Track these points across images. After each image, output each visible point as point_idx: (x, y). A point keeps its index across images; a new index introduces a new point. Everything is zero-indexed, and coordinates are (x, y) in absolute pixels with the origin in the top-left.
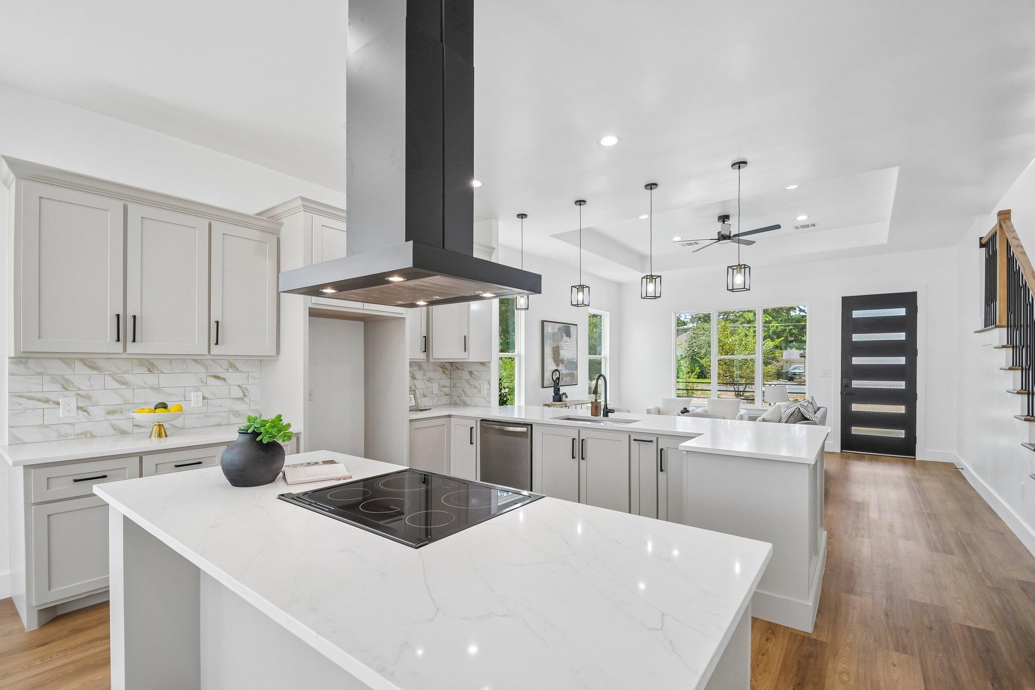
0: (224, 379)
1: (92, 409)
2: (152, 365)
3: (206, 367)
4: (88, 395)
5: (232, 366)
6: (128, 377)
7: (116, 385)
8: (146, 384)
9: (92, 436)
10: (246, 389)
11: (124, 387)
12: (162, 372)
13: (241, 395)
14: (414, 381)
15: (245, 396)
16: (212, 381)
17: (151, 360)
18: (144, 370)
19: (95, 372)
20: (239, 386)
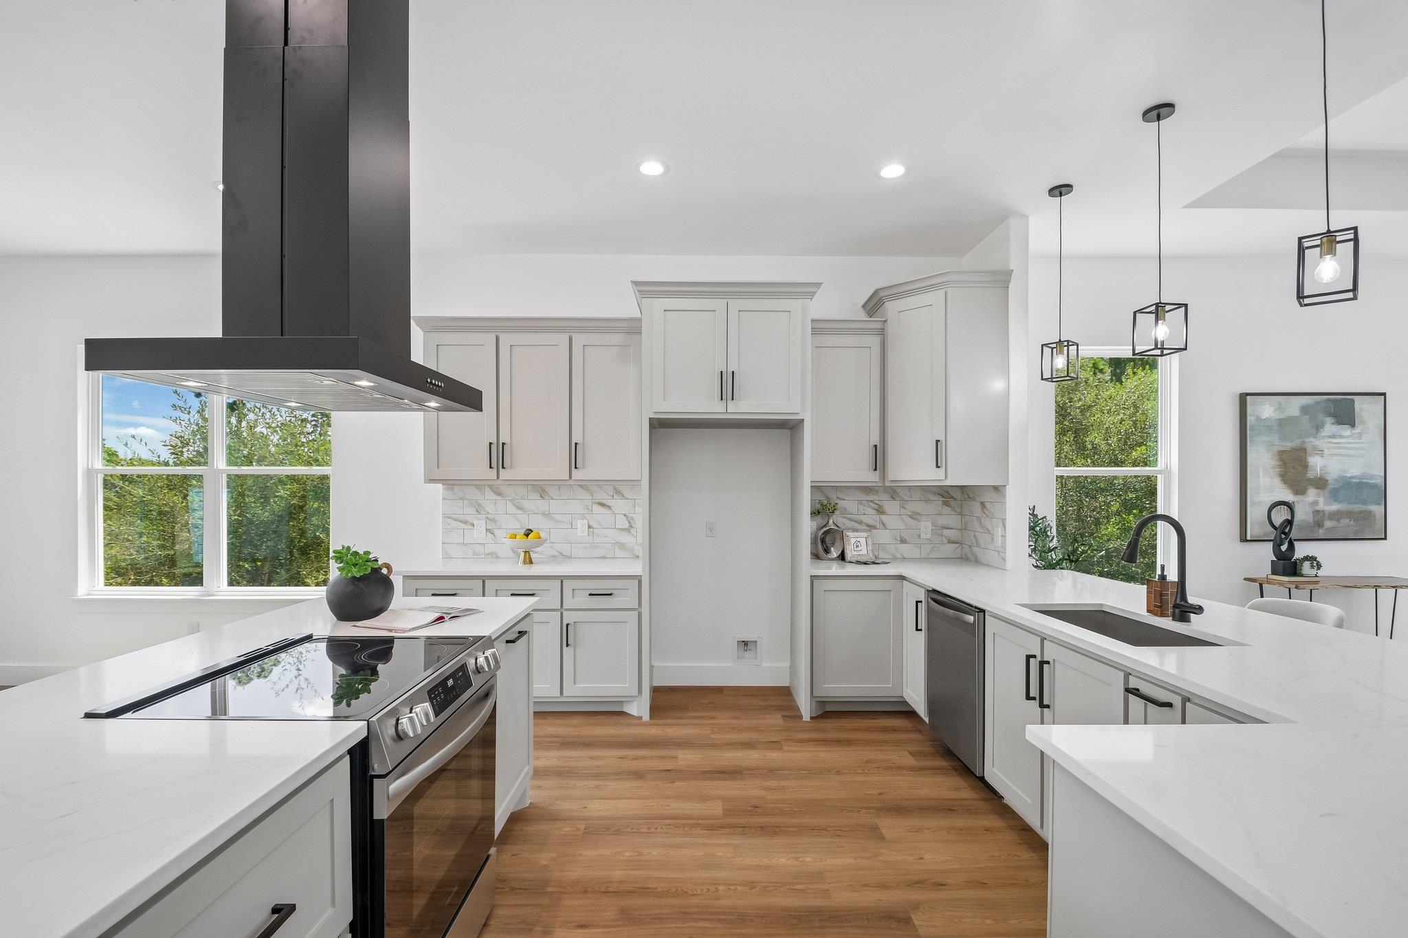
0: (609, 507)
1: (496, 532)
2: (544, 490)
3: (592, 493)
4: (494, 519)
5: (618, 492)
6: (525, 503)
7: (515, 510)
8: (539, 510)
9: (497, 557)
10: (633, 519)
11: (520, 512)
12: (552, 499)
13: (626, 525)
14: (883, 517)
15: (631, 526)
16: (597, 509)
17: (543, 486)
18: (537, 496)
19: (499, 498)
20: (625, 515)
